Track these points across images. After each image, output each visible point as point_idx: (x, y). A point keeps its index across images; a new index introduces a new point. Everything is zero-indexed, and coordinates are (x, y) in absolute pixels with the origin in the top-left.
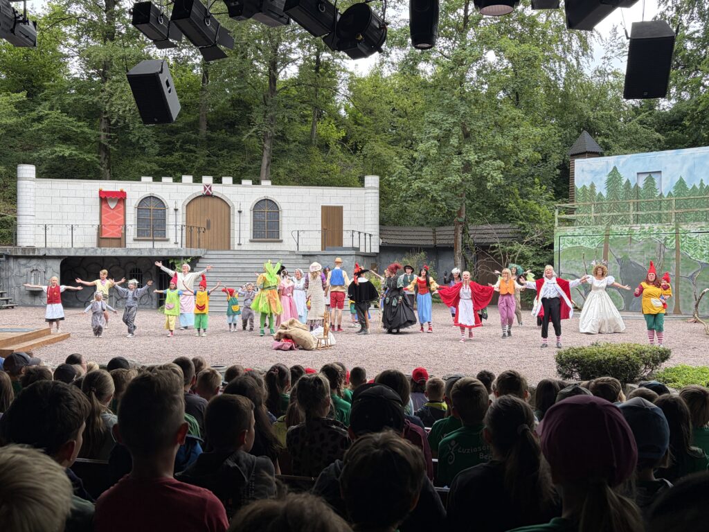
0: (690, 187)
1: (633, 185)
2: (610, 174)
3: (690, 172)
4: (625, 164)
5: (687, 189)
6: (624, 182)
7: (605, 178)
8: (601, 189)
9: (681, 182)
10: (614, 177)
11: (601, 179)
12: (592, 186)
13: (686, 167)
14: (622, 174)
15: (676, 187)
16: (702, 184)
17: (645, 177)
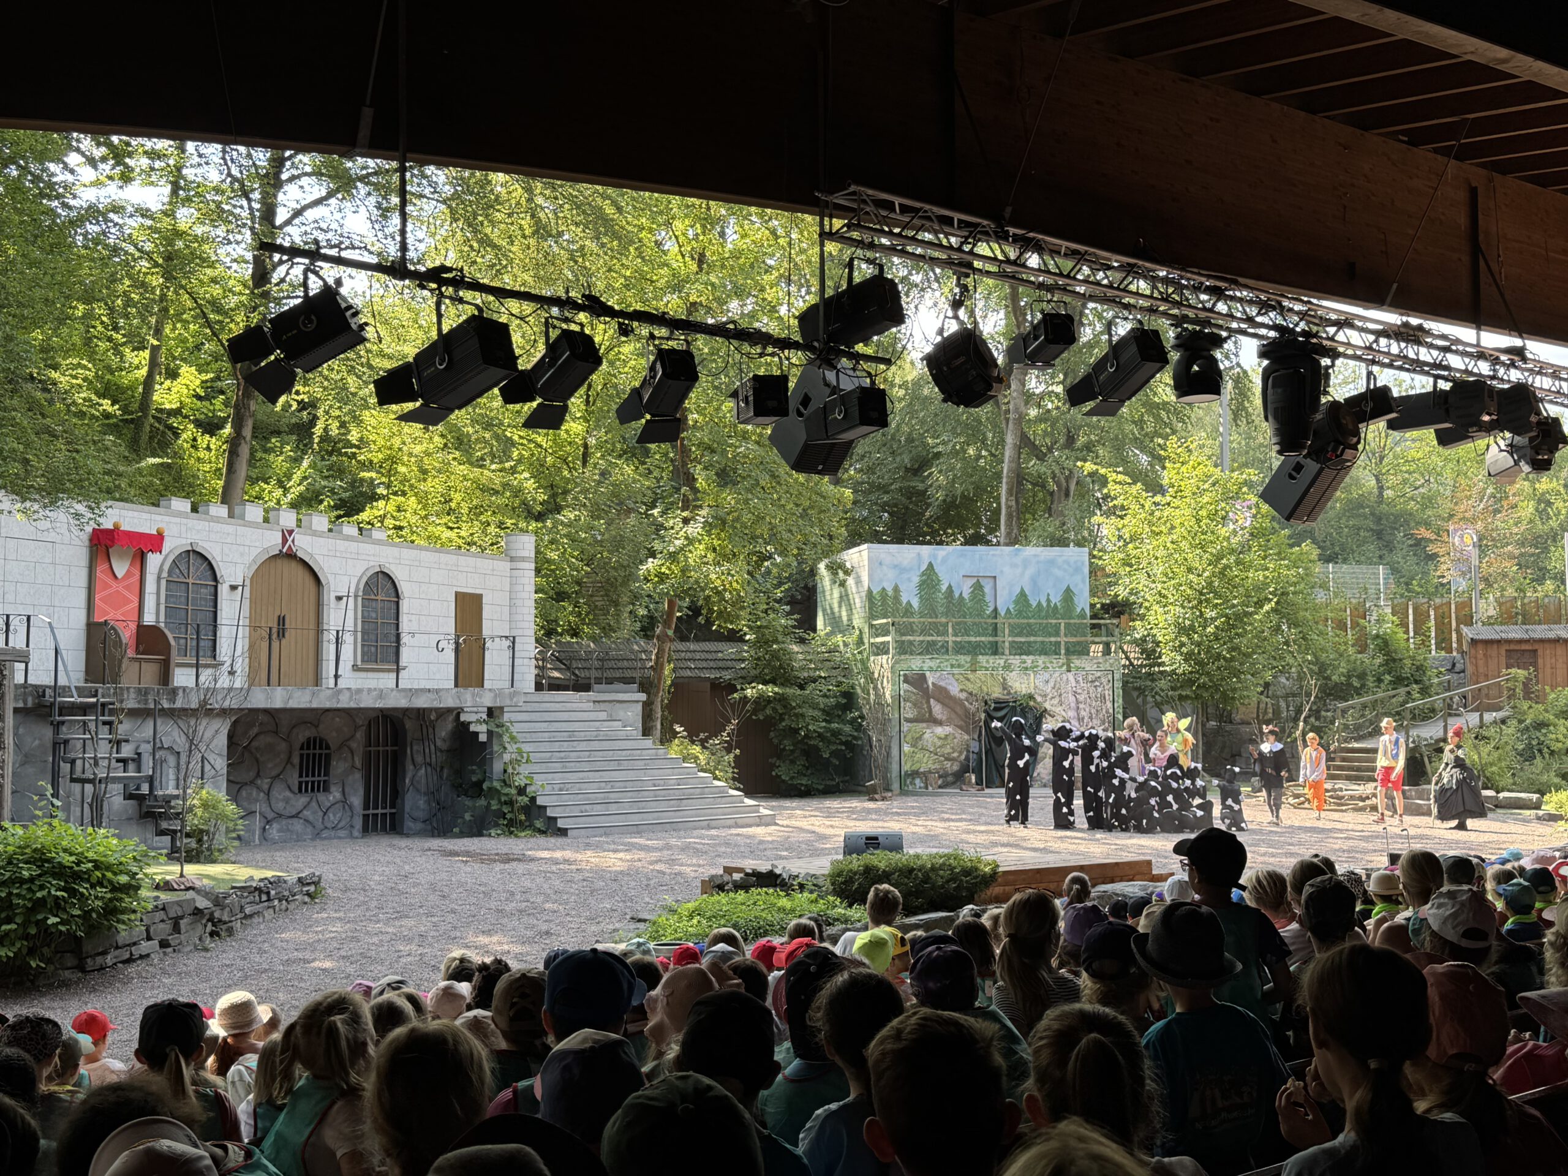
0: (1034, 604)
1: (957, 595)
2: (923, 574)
3: (1034, 581)
4: (944, 560)
5: (1030, 606)
6: (944, 588)
7: (916, 580)
8: (910, 596)
9: (1022, 594)
10: (929, 579)
11: (909, 580)
12: (896, 589)
13: (1030, 571)
14: (941, 576)
15: (1016, 602)
16: (1048, 601)
17: (971, 582)
